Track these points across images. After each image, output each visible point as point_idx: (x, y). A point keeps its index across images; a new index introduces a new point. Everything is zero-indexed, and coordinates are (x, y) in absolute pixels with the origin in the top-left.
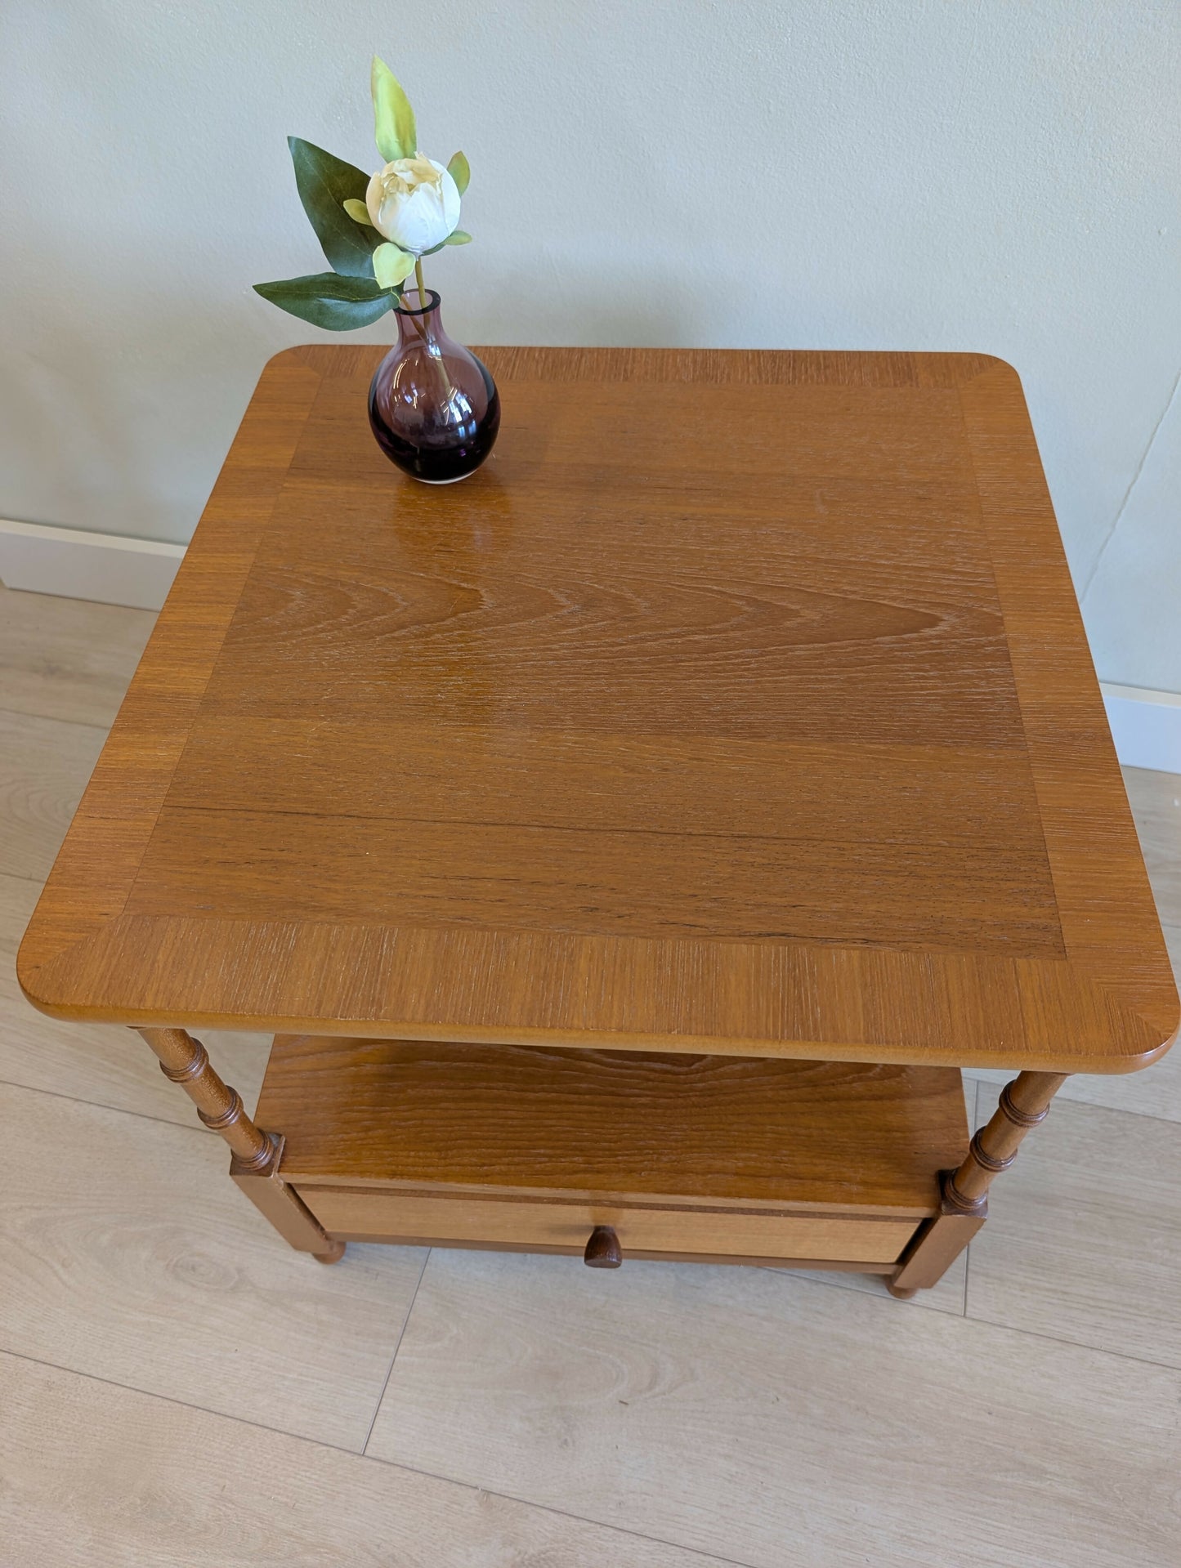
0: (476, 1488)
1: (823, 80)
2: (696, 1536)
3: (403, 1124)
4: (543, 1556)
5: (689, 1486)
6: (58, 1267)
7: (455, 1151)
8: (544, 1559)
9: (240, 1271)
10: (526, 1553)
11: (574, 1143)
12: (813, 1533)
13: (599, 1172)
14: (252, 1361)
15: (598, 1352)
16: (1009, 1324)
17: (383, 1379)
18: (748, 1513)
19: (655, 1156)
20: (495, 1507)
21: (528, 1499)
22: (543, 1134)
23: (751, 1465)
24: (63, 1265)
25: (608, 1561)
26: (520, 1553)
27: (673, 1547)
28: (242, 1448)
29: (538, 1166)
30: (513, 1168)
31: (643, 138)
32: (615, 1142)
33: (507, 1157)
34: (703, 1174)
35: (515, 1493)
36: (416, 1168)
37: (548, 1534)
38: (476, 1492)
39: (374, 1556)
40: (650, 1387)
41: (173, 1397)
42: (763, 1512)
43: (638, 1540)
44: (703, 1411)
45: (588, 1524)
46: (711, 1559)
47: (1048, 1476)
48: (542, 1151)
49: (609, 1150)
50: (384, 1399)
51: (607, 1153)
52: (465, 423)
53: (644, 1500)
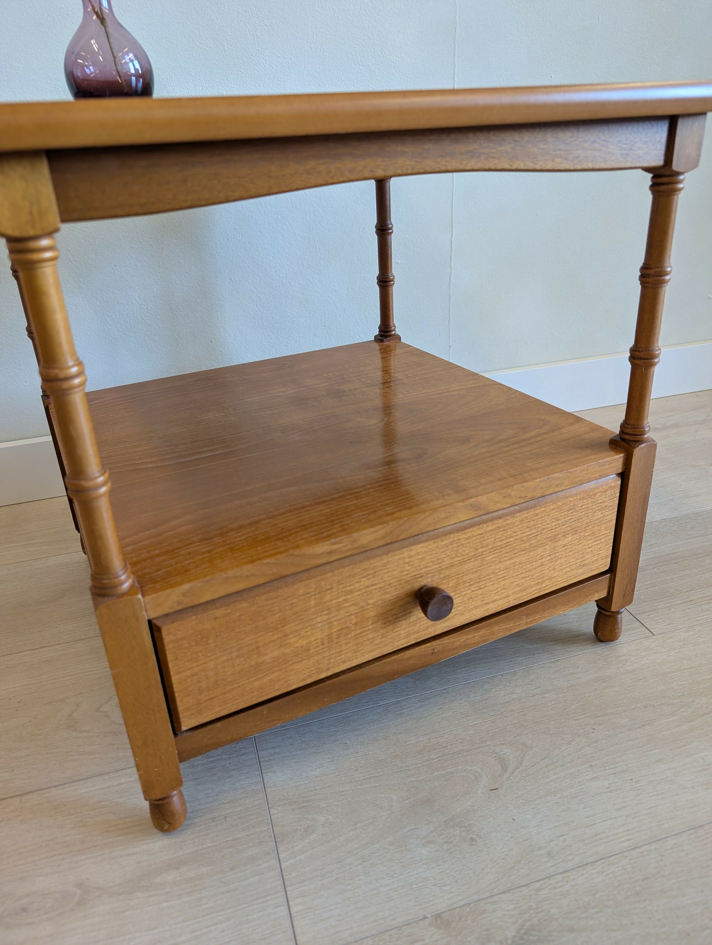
0: (425, 918)
2: (622, 839)
4: (522, 932)
5: (586, 812)
8: (526, 934)
10: (506, 939)
11: (379, 504)
12: (692, 788)
15: (448, 770)
17: (281, 888)
18: (641, 803)
20: (452, 922)
21: (475, 898)
22: (352, 508)
23: (614, 774)
25: (576, 900)
27: (613, 857)
29: (363, 520)
30: (346, 527)
33: (336, 524)
34: (479, 487)
35: (461, 900)
37: (512, 913)
38: (427, 921)
40: (505, 769)
42: (650, 797)
43: (584, 869)
44: (553, 763)
45: (538, 885)
46: (646, 847)
48: (360, 514)
50: (291, 903)
53: (564, 841)
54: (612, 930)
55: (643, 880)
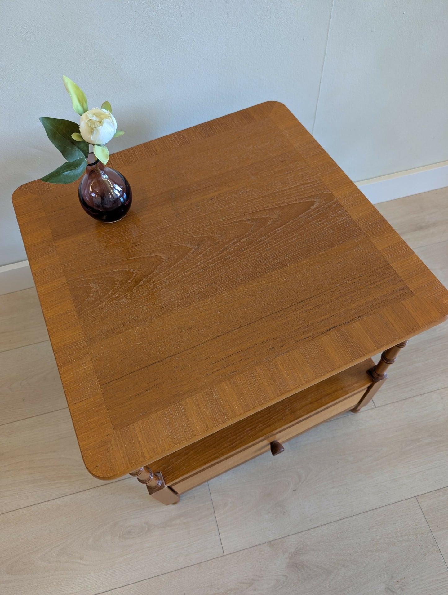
0: (265, 543)
1: (177, 19)
2: (337, 516)
3: (198, 445)
4: (297, 550)
5: (327, 503)
6: (79, 561)
7: (220, 445)
9: (146, 523)
11: (257, 421)
13: (270, 426)
14: (169, 549)
15: (278, 480)
16: (389, 403)
17: (217, 528)
18: (348, 500)
19: (284, 411)
20: (274, 545)
21: (283, 536)
22: (245, 423)
23: (341, 485)
24: (81, 559)
25: (317, 539)
26: (290, 553)
27: (333, 523)
28: (183, 578)
29: (250, 434)
30: (242, 439)
31: (113, 58)
32: (269, 413)
33: (238, 437)
34: (301, 409)
35: (278, 537)
36: (211, 457)
37: (295, 543)
38: (266, 544)
39: (246, 583)
40: (300, 481)
41: (149, 577)
42: (352, 497)
43: (321, 527)
44: (319, 479)
45: (304, 533)
46: (345, 519)
47: (421, 440)
48: (248, 429)
49: (269, 417)
50: (220, 535)
51: (269, 418)
52: (122, 196)
53: (317, 515)
54: (326, 551)
55: (341, 533)
